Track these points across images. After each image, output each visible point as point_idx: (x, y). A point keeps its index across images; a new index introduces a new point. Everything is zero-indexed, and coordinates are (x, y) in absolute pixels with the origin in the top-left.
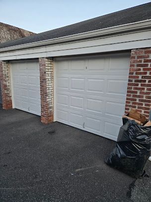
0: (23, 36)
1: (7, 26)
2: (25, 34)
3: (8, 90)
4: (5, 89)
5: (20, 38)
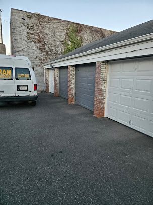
0: (103, 36)
1: (90, 27)
2: (106, 34)
3: (102, 95)
4: (100, 95)
5: (102, 40)
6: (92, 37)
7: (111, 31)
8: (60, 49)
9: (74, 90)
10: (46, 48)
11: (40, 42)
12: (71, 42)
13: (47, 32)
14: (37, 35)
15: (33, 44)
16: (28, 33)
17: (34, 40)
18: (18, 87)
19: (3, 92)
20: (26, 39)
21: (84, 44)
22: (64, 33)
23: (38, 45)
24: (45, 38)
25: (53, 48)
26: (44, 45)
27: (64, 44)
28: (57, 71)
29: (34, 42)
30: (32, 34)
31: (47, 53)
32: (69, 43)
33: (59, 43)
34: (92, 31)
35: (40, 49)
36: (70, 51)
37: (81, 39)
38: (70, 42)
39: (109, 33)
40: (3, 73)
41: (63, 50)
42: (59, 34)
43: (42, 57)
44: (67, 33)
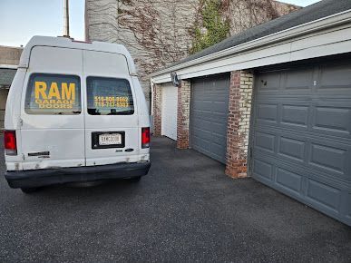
2: (279, 10)
6: (251, 17)
7: (289, 6)
8: (185, 43)
9: (246, 140)
10: (157, 41)
11: (143, 30)
12: (208, 28)
13: (159, 9)
14: (138, 15)
15: (130, 34)
16: (120, 11)
17: (132, 25)
18: (95, 136)
19: (46, 154)
20: (115, 22)
21: (235, 32)
22: (194, 11)
23: (140, 36)
24: (154, 20)
25: (169, 42)
26: (152, 36)
27: (193, 32)
28: (186, 88)
29: (131, 28)
30: (129, 13)
31: (157, 51)
32: (204, 31)
33: (181, 31)
34: (252, 4)
35: (143, 44)
36: (204, 47)
37: (228, 21)
38: (204, 29)
39: (286, 8)
40: (51, 94)
41: (191, 46)
42: (184, 13)
43: (148, 61)
44: (200, 11)
